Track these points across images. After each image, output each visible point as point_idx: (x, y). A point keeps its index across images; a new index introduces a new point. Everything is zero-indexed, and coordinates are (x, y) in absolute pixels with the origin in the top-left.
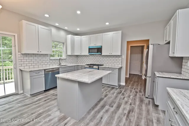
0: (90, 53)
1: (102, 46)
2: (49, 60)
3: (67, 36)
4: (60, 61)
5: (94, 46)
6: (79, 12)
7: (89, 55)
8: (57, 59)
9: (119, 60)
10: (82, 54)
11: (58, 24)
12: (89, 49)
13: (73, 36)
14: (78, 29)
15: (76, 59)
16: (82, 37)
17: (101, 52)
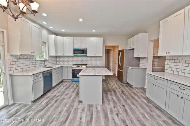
0: (75, 54)
1: (87, 48)
2: (35, 61)
3: (49, 35)
4: (45, 62)
5: (79, 47)
6: (81, 20)
7: (73, 55)
8: (42, 61)
9: (100, 60)
10: (65, 55)
11: (46, 23)
12: (74, 50)
13: (56, 36)
14: (63, 30)
15: (56, 60)
16: (65, 38)
17: (86, 54)
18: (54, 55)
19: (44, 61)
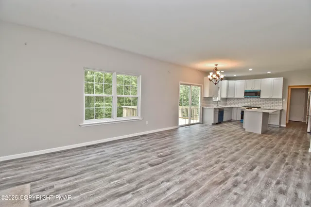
1: (260, 90)
5: (252, 89)
6: (250, 70)
7: (244, 97)
8: (216, 101)
12: (245, 92)
14: (235, 75)
15: (226, 101)
17: (260, 96)
18: (225, 97)
19: (218, 102)
